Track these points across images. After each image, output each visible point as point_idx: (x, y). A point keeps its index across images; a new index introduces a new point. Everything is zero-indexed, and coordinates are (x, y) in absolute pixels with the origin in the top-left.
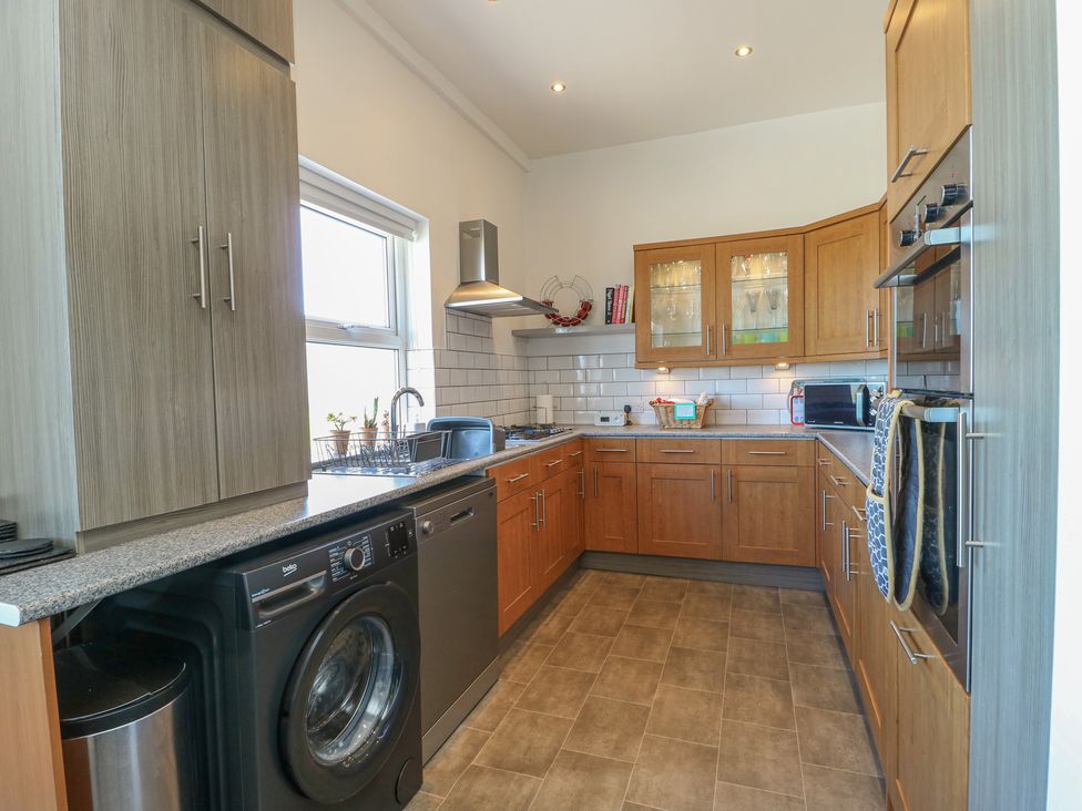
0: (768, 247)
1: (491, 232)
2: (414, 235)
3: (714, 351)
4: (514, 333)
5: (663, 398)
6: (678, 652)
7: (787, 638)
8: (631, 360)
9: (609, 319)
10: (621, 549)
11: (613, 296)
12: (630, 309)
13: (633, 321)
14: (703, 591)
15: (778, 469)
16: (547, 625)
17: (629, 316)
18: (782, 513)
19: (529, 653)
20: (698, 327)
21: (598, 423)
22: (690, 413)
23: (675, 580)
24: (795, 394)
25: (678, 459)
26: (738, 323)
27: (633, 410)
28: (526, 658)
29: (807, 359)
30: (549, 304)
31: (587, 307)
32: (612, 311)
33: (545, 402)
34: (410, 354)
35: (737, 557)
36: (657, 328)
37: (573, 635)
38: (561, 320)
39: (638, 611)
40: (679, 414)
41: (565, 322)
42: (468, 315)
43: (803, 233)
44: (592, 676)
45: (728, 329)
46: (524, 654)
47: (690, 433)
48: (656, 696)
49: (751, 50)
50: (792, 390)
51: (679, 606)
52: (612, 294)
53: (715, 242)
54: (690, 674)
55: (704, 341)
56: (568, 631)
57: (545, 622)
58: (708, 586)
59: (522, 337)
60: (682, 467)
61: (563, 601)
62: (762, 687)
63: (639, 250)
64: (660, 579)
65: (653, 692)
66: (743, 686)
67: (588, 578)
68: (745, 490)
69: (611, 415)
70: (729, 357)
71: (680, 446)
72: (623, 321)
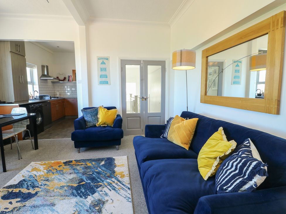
1: (47, 67)
2: (34, 67)
4: (52, 82)
9: (69, 80)
12: (72, 79)
30: (58, 77)
31: (65, 78)
33: (58, 93)
34: (34, 86)
41: (61, 81)
52: (69, 77)
59: (53, 82)
63: (73, 70)
72: (71, 81)
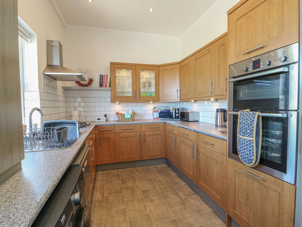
0: (150, 69)
2: (29, 40)
3: (136, 98)
4: (62, 87)
5: (118, 112)
6: (144, 192)
7: (168, 179)
8: (109, 100)
9: (101, 85)
10: (110, 162)
11: (102, 78)
13: (110, 86)
14: (138, 170)
15: (156, 132)
16: (96, 196)
17: (108, 85)
18: (157, 144)
19: (96, 209)
20: (130, 90)
21: (96, 120)
22: (129, 117)
23: (128, 169)
24: (154, 110)
25: (128, 131)
26: (142, 90)
27: (107, 116)
28: (96, 211)
29: (160, 101)
31: (91, 81)
32: (102, 83)
33: (76, 113)
35: (145, 158)
36: (118, 90)
37: (108, 197)
38: (82, 84)
39: (123, 182)
40: (126, 117)
42: (50, 78)
43: (159, 66)
44: (124, 209)
45: (140, 91)
46: (94, 210)
47: (128, 123)
48: (148, 209)
49: (153, 10)
50: (153, 110)
51: (134, 177)
52: (102, 77)
53: (136, 65)
54: (152, 198)
55: (133, 95)
56: (105, 196)
57: (95, 195)
58: (138, 168)
59: (66, 89)
60: (129, 133)
61: (96, 185)
62: (172, 195)
63: (112, 64)
64: (123, 170)
65: (146, 208)
66: (168, 197)
67: (99, 174)
68: (147, 138)
69: (101, 118)
70: (140, 100)
71: (129, 127)
72: (106, 86)
